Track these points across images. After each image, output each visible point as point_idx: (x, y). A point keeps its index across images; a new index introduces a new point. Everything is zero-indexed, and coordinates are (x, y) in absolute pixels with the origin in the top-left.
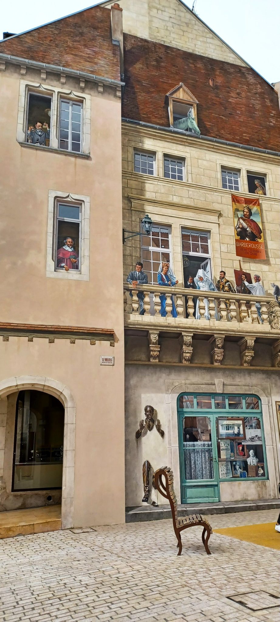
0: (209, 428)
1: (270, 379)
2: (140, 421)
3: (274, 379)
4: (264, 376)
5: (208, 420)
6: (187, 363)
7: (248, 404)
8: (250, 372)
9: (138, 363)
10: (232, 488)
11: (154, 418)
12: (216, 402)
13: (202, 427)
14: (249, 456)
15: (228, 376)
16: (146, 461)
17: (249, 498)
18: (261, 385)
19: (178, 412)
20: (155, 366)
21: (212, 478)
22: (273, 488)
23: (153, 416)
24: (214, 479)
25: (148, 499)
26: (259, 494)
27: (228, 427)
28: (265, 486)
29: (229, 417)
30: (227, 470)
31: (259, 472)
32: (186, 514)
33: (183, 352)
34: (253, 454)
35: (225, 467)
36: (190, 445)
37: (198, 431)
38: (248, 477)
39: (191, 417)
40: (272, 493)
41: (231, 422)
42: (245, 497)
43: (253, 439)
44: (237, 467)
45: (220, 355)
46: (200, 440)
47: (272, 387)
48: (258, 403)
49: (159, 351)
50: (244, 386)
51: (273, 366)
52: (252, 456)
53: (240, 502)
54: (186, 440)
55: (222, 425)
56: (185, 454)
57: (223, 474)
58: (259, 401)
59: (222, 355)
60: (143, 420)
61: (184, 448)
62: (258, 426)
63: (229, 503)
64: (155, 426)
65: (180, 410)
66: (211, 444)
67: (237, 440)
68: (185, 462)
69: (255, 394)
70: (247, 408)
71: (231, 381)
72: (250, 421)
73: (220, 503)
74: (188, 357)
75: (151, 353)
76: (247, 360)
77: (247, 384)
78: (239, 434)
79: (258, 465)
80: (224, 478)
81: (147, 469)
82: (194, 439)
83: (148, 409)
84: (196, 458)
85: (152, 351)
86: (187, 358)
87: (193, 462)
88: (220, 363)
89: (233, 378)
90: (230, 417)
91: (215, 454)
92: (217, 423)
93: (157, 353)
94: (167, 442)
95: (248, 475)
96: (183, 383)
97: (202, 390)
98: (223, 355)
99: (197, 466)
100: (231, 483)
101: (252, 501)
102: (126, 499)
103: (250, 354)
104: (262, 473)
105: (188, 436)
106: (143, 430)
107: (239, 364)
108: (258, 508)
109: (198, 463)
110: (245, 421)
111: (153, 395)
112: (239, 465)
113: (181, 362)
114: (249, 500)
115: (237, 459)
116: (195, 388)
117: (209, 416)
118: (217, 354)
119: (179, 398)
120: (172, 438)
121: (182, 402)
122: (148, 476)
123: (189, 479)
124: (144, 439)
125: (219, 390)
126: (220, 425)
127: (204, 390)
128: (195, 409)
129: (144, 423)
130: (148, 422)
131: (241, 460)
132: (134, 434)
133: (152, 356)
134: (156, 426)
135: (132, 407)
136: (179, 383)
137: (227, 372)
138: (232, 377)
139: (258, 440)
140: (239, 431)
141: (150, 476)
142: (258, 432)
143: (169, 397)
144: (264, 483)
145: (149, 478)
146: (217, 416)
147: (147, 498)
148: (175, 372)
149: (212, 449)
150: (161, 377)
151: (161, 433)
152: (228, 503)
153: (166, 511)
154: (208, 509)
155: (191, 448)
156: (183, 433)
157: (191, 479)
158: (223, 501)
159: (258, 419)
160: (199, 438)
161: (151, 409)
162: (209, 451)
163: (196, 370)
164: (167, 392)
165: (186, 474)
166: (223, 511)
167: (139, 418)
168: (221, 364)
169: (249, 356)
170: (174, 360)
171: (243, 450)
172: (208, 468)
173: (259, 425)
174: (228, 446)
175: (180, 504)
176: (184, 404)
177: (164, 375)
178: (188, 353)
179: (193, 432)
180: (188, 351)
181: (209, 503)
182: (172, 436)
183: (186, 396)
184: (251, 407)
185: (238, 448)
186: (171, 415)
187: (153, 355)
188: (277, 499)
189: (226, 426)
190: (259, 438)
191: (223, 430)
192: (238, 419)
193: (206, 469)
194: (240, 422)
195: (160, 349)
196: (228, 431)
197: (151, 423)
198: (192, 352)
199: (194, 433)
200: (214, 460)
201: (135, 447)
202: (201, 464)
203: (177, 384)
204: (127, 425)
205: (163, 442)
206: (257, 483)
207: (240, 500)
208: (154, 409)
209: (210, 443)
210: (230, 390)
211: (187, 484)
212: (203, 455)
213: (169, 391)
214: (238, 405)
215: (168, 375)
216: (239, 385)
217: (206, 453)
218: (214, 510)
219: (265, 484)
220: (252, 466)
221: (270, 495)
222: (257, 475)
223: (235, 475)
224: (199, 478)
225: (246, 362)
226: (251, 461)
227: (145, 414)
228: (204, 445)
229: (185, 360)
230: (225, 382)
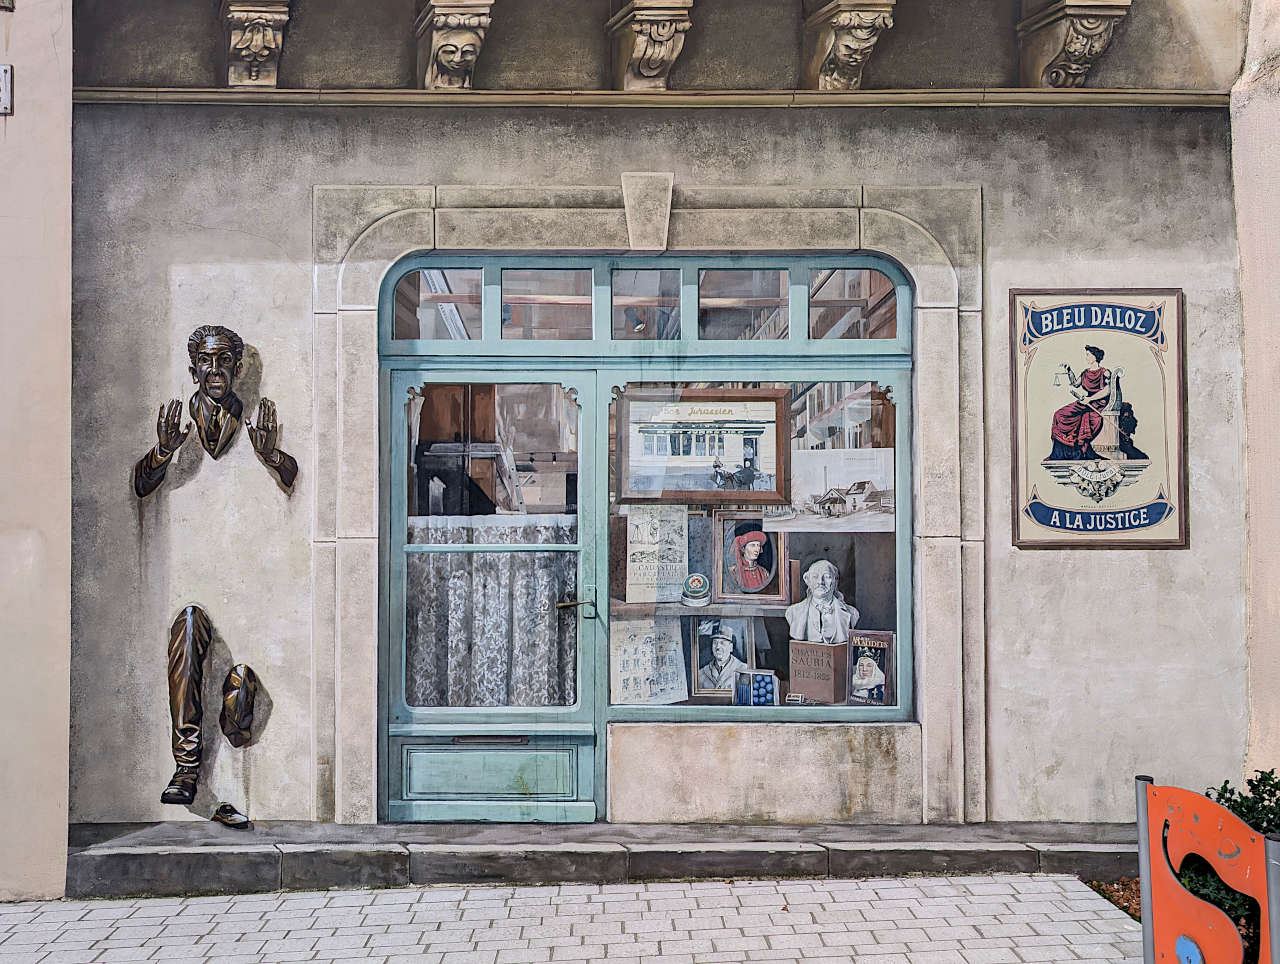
0: (567, 444)
1: (986, 157)
2: (162, 408)
3: (1014, 156)
4: (948, 145)
5: (564, 403)
6: (455, 87)
7: (822, 310)
8: (853, 124)
9: (154, 97)
10: (678, 758)
11: (241, 390)
12: (619, 301)
13: (524, 438)
14: (801, 593)
15: (706, 154)
16: (190, 610)
17: (781, 814)
18: (924, 199)
19: (383, 357)
20: (255, 113)
21: (563, 701)
22: (941, 766)
23: (237, 382)
24: (574, 709)
25: (194, 791)
26: (843, 794)
27: (682, 440)
28: (889, 753)
29: (694, 387)
30: (660, 661)
31: (856, 680)
32: (402, 871)
33: (432, 27)
34: (828, 581)
35: (648, 648)
36: (444, 534)
37: (497, 459)
38: (782, 703)
39: (465, 386)
40: (928, 795)
41: (707, 412)
42: (757, 805)
43: (834, 501)
44: (723, 649)
45: (665, 32)
46: (508, 506)
47: (997, 205)
48: (889, 303)
49: (283, 28)
50: (806, 206)
51: (1018, 78)
52: (819, 592)
53: (720, 831)
54: (421, 505)
55: (647, 429)
56: (414, 577)
57: (631, 681)
58: (902, 293)
59: (676, 31)
60: (179, 404)
61: (408, 548)
62: (877, 431)
63: (660, 830)
64: (244, 431)
65: (398, 346)
66: (573, 529)
67: (734, 507)
68: (411, 614)
69: (881, 248)
70: (816, 333)
71: (726, 183)
72: (826, 407)
73: (606, 826)
74: (459, 54)
75: (235, 39)
76: (843, 50)
77: (832, 195)
78: (747, 475)
79: (856, 640)
80: (637, 701)
81: (195, 649)
82: (475, 499)
83: (211, 344)
84: (478, 597)
85: (241, 26)
86: (457, 57)
87: (455, 619)
88: (661, 82)
89: (740, 165)
90: (701, 386)
91: (590, 580)
92: (618, 417)
93: (274, 39)
94: (312, 515)
95: (783, 693)
96: (423, 200)
97: (537, 238)
98: (684, 31)
99: (477, 640)
100: (679, 729)
101: (801, 826)
102: (73, 789)
103: (867, 17)
104: (879, 687)
105: (436, 487)
106: (177, 453)
107: (790, 78)
108: (833, 866)
109: (490, 622)
110: (795, 406)
111: (241, 270)
112: (734, 641)
113: (414, 81)
114: (780, 824)
115: (727, 610)
116: (496, 225)
117: (568, 379)
118: (646, 27)
119: (392, 283)
120: (340, 492)
121: (412, 306)
122: (196, 682)
123: (426, 703)
124: (179, 500)
125: (643, 236)
126: (633, 430)
127: (547, 235)
128: (490, 338)
129: (186, 418)
130: (204, 411)
131: (750, 611)
132: (126, 473)
133: (236, 56)
134: (251, 431)
135: (113, 338)
136: (396, 202)
137: (707, 134)
138: (734, 157)
139: (870, 508)
140: (751, 461)
141: (206, 681)
142: (875, 466)
143: (336, 281)
144: (884, 738)
145: (205, 690)
146: (623, 376)
147: (187, 788)
148: (374, 142)
149: (575, 553)
150: (288, 173)
151: (276, 468)
152: (652, 832)
153: (294, 855)
154: (529, 857)
155: (450, 546)
156: (410, 469)
157: (442, 700)
158: (618, 818)
159: (881, 396)
160: (500, 496)
161: (225, 344)
162: (560, 564)
163: (509, 124)
164: (324, 253)
165: (410, 680)
166: (619, 868)
167: (154, 393)
168: (668, 88)
169: (860, 27)
170: (376, 75)
171: (766, 559)
172: (543, 649)
173: (882, 427)
174: (676, 538)
175: (374, 820)
176: (425, 317)
177: (309, 159)
178: (461, 28)
179: (469, 464)
180: (463, 20)
181: (537, 828)
182: (341, 483)
183: (436, 274)
184: (842, 325)
185: (734, 548)
186: (341, 377)
187: (248, 48)
188: (957, 826)
189: (672, 431)
190: (874, 496)
191: (649, 458)
192: (752, 393)
193: (535, 654)
194: (767, 411)
195: (290, 14)
196: (681, 461)
197: (223, 418)
198: (485, 20)
199: (473, 470)
200: (585, 610)
201: (132, 539)
202: (504, 629)
203: (386, 206)
204: (85, 429)
205: (290, 512)
206: (836, 739)
207: (722, 819)
208: (242, 345)
209: (566, 521)
210: (715, 230)
211: (416, 729)
212: (520, 583)
213: (332, 248)
214: (758, 316)
215: (332, 160)
216: (774, 205)
217: (540, 573)
218: (567, 861)
219: (892, 744)
220: (815, 648)
221: (915, 803)
222: (842, 691)
223: (703, 691)
224: (489, 699)
225: (833, 65)
226: (814, 619)
227: (193, 371)
228: (530, 533)
229: (443, 70)
230: (687, 191)
